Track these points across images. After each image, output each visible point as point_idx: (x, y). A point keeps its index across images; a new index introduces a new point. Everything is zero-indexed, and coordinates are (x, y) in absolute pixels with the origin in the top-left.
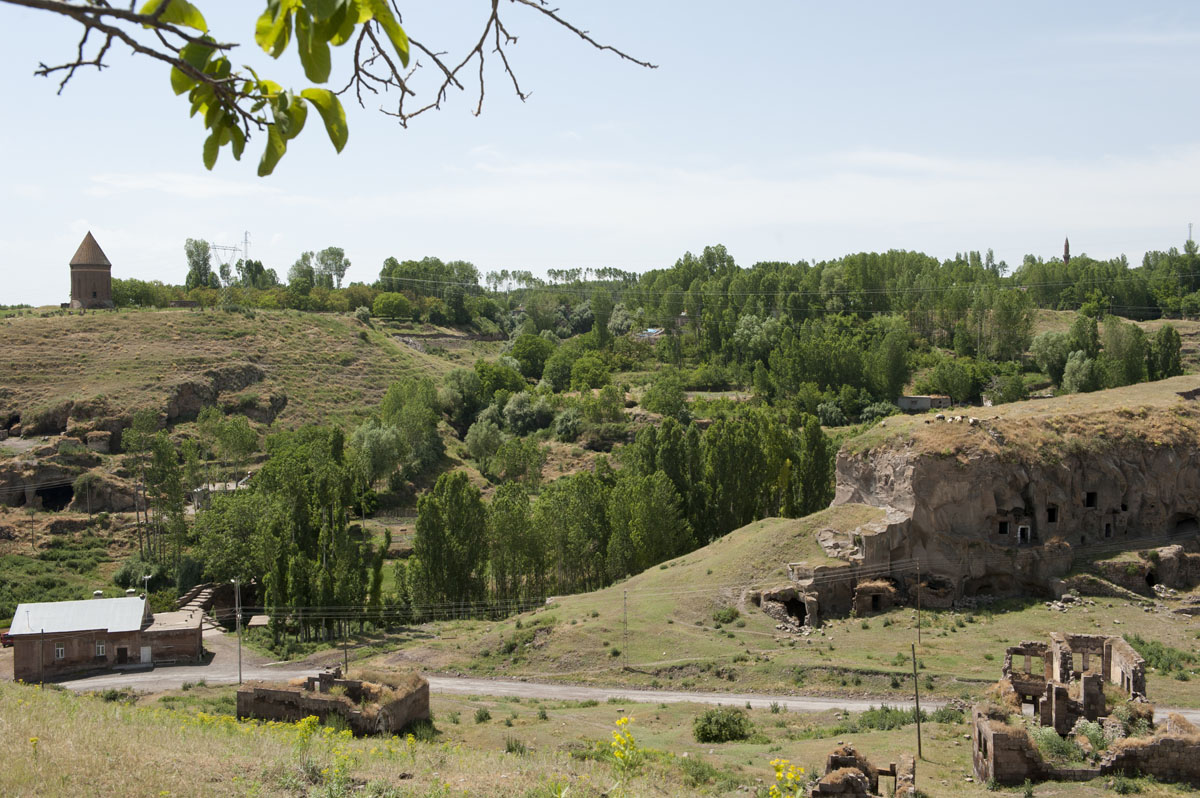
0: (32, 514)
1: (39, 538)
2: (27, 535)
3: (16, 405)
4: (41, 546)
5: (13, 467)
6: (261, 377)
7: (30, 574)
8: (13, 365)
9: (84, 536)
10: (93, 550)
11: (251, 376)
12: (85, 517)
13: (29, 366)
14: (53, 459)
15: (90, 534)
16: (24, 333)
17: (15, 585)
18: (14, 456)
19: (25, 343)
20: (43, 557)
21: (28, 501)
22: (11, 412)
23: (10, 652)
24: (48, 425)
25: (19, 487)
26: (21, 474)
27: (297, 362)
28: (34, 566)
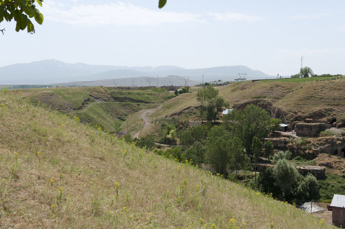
0: (340, 159)
2: (338, 167)
3: (335, 115)
4: (343, 172)
5: (333, 139)
7: (339, 183)
8: (334, 99)
16: (339, 86)
17: (333, 186)
18: (333, 135)
19: (339, 90)
21: (338, 153)
22: (332, 117)
25: (335, 148)
26: (336, 142)
28: (340, 179)
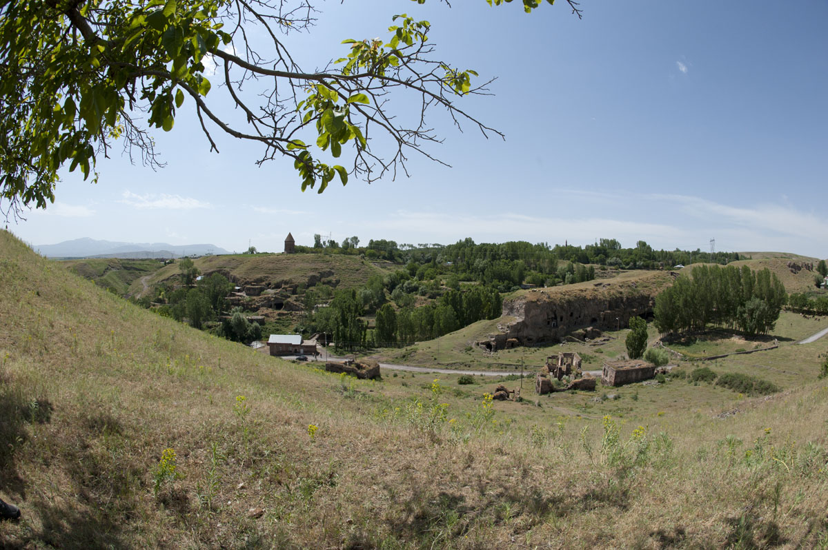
0: (273, 310)
1: (275, 317)
2: (272, 316)
3: (270, 280)
4: (276, 319)
5: (269, 297)
6: (333, 274)
7: (273, 327)
8: (269, 269)
9: (286, 317)
10: (288, 321)
11: (330, 274)
12: (286, 312)
13: (274, 269)
14: (278, 296)
15: (288, 317)
17: (270, 329)
19: (272, 263)
20: (276, 322)
21: (272, 307)
22: (268, 282)
23: (269, 347)
24: (277, 286)
25: (271, 303)
26: (271, 299)
27: (343, 270)
28: (274, 325)
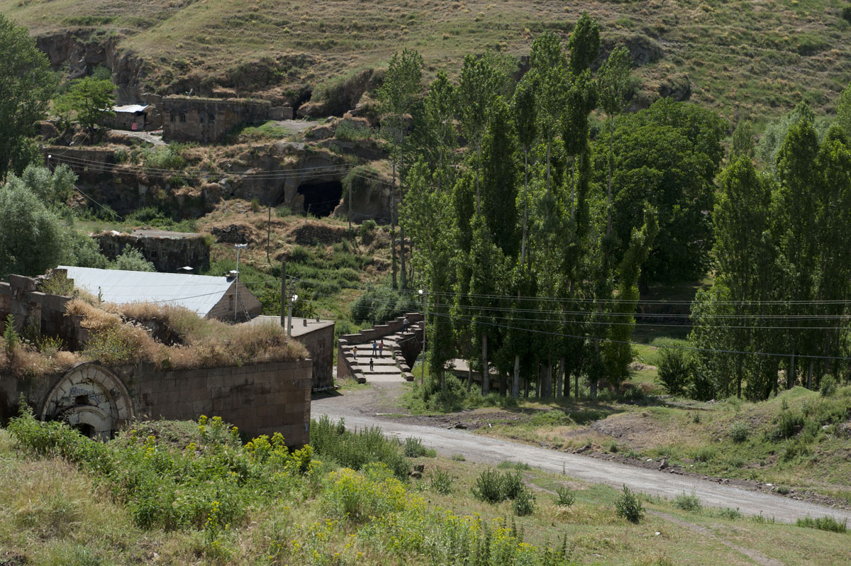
0: (282, 215)
1: (279, 246)
2: (265, 241)
4: (278, 258)
8: (322, 26)
9: (336, 250)
10: (343, 270)
13: (342, 28)
14: (326, 145)
15: (345, 249)
18: (281, 138)
20: (275, 273)
